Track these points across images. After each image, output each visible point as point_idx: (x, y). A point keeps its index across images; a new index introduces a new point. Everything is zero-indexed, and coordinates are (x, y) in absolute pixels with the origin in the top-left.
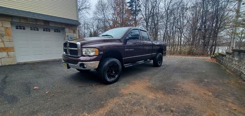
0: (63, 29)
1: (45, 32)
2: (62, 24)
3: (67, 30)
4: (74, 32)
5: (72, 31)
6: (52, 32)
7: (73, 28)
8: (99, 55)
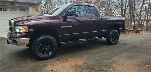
0: (27, 8)
1: (12, 11)
2: (25, 3)
3: (30, 9)
4: (37, 10)
5: (35, 10)
6: (18, 11)
7: (36, 7)
8: (29, 32)
